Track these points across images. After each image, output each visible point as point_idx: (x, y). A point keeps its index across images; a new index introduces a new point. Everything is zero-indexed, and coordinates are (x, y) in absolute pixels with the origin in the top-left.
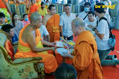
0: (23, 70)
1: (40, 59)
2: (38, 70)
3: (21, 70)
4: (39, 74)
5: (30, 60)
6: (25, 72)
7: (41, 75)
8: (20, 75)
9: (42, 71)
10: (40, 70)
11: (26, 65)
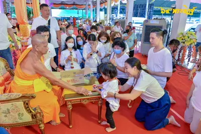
0: (8, 110)
1: (32, 97)
2: (31, 112)
3: (6, 110)
4: (34, 116)
5: (18, 97)
6: (11, 113)
7: (36, 118)
8: (6, 116)
9: (37, 113)
10: (34, 112)
11: (12, 104)
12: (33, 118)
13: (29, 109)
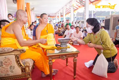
12: (22, 71)
13: (20, 63)
